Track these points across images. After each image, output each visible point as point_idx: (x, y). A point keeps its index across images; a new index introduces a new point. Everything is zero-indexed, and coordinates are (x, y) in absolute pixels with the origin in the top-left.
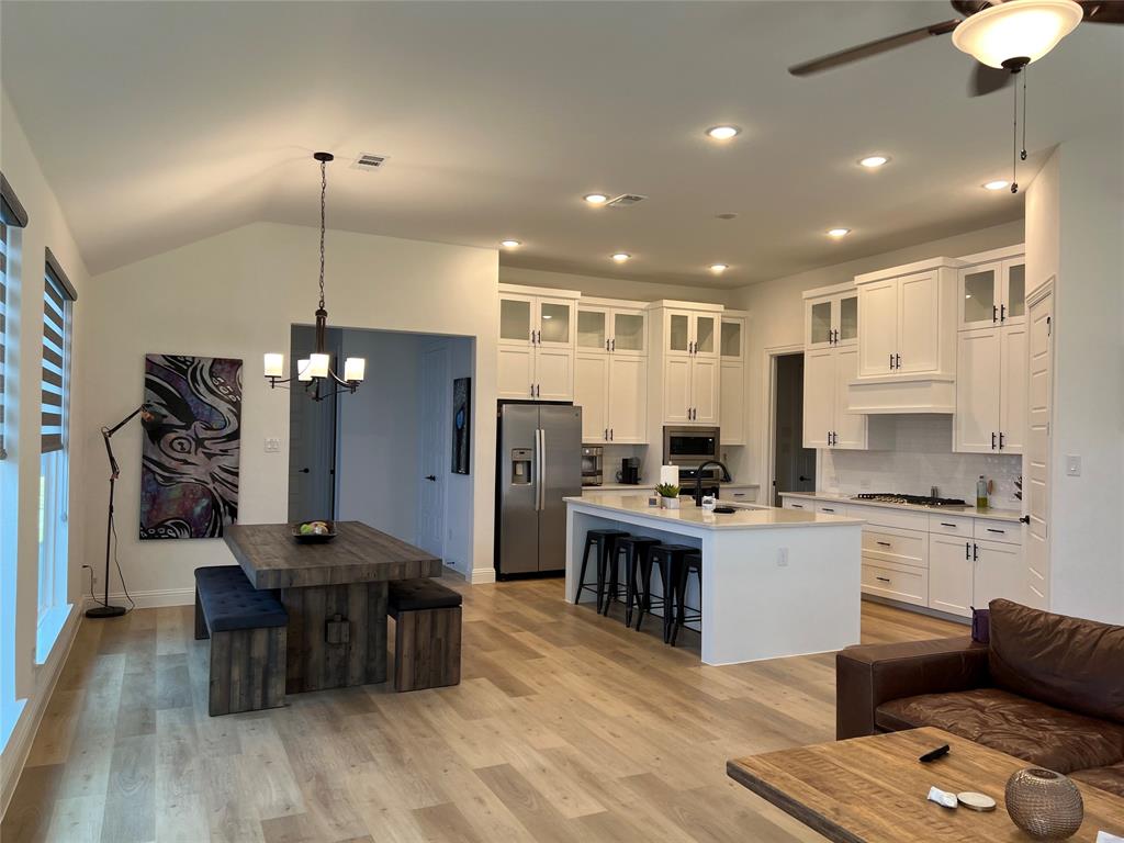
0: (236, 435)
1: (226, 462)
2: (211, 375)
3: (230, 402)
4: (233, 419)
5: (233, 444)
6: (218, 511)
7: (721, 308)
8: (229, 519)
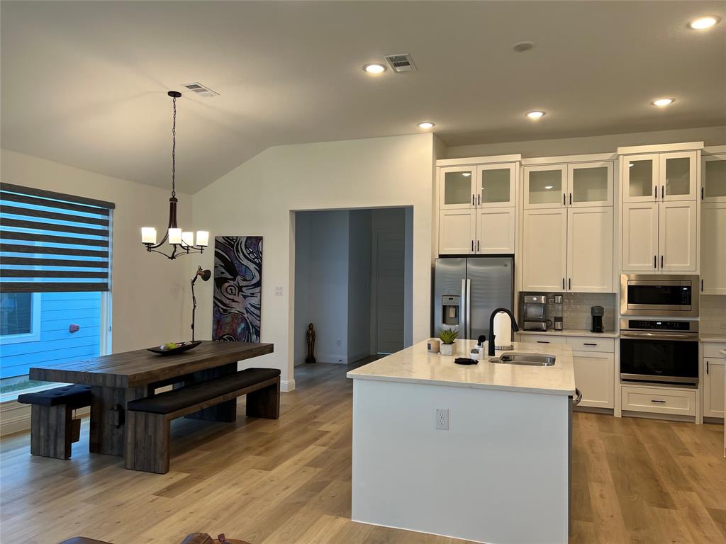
0: (259, 284)
1: (254, 301)
2: (246, 248)
3: (255, 263)
4: (257, 274)
5: (257, 290)
6: (249, 332)
7: (700, 145)
8: (254, 337)
